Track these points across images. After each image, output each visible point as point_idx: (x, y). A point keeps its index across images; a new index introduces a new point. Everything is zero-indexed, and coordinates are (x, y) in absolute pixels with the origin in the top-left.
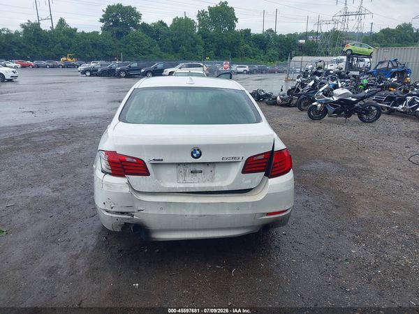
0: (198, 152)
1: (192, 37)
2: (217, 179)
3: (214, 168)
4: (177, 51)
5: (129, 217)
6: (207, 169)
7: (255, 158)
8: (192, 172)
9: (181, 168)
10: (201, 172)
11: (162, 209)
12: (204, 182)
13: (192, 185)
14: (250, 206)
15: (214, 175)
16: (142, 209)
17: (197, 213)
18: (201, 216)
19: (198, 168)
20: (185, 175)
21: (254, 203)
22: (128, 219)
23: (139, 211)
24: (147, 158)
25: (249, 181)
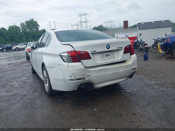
0: (109, 46)
1: (20, 34)
2: (115, 57)
3: (114, 53)
4: (13, 40)
5: (83, 80)
6: (111, 54)
7: (127, 47)
8: (106, 56)
9: (102, 54)
10: (109, 55)
11: (98, 73)
12: (111, 59)
13: (107, 61)
14: (129, 66)
15: (114, 56)
16: (90, 75)
17: (112, 72)
18: (113, 73)
19: (108, 54)
20: (104, 57)
21: (130, 65)
22: (83, 81)
23: (88, 76)
24: (89, 51)
25: (126, 57)
